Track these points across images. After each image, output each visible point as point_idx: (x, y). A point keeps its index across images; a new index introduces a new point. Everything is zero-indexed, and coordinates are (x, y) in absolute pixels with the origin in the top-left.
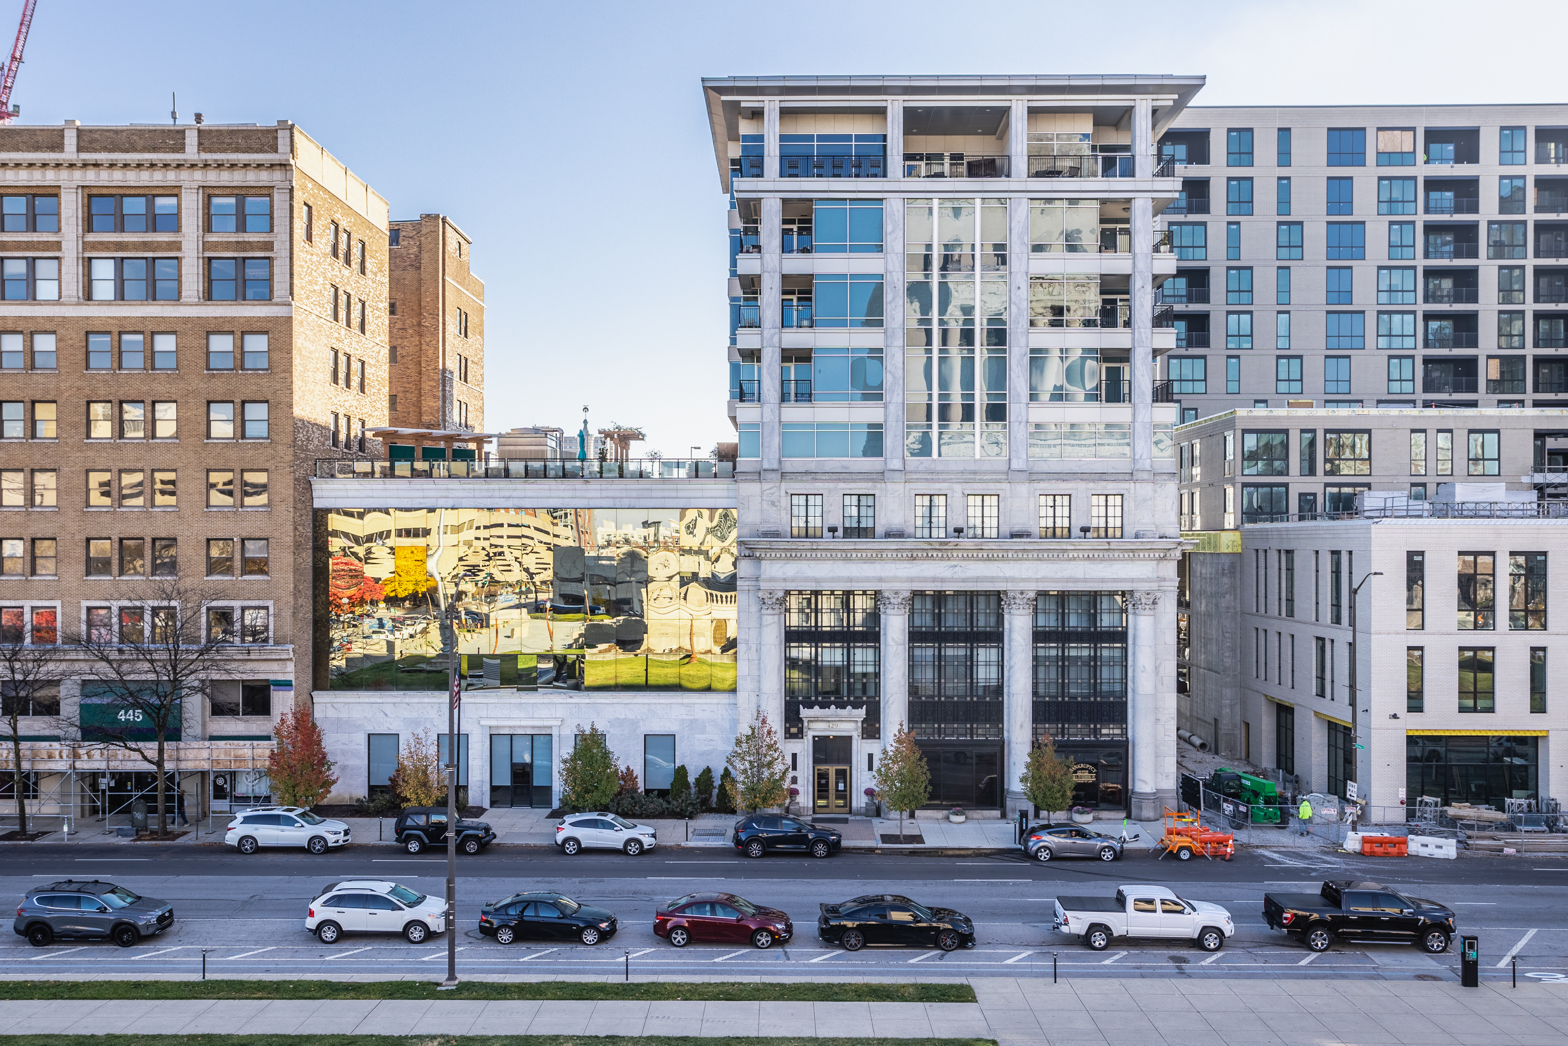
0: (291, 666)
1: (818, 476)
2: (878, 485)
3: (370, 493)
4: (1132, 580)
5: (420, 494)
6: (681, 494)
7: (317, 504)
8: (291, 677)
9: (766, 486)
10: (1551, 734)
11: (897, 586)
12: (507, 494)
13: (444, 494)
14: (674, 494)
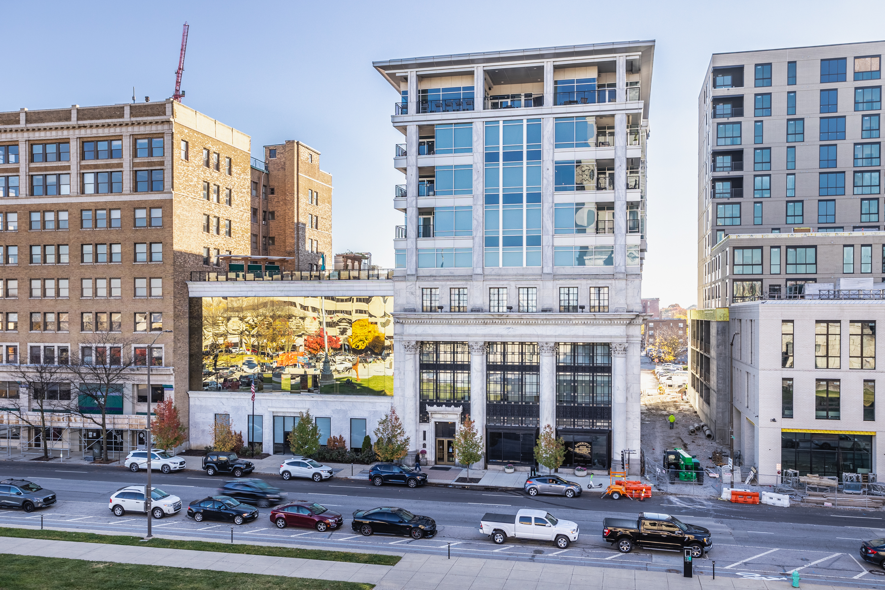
0: (172, 378)
1: (437, 278)
2: (469, 283)
3: (215, 289)
4: (611, 337)
5: (239, 289)
6: (369, 288)
7: (191, 295)
8: (173, 384)
9: (409, 283)
10: (877, 434)
11: (477, 339)
12: (281, 289)
13: (251, 289)
14: (365, 288)
